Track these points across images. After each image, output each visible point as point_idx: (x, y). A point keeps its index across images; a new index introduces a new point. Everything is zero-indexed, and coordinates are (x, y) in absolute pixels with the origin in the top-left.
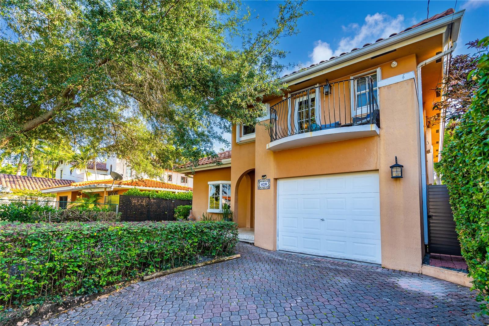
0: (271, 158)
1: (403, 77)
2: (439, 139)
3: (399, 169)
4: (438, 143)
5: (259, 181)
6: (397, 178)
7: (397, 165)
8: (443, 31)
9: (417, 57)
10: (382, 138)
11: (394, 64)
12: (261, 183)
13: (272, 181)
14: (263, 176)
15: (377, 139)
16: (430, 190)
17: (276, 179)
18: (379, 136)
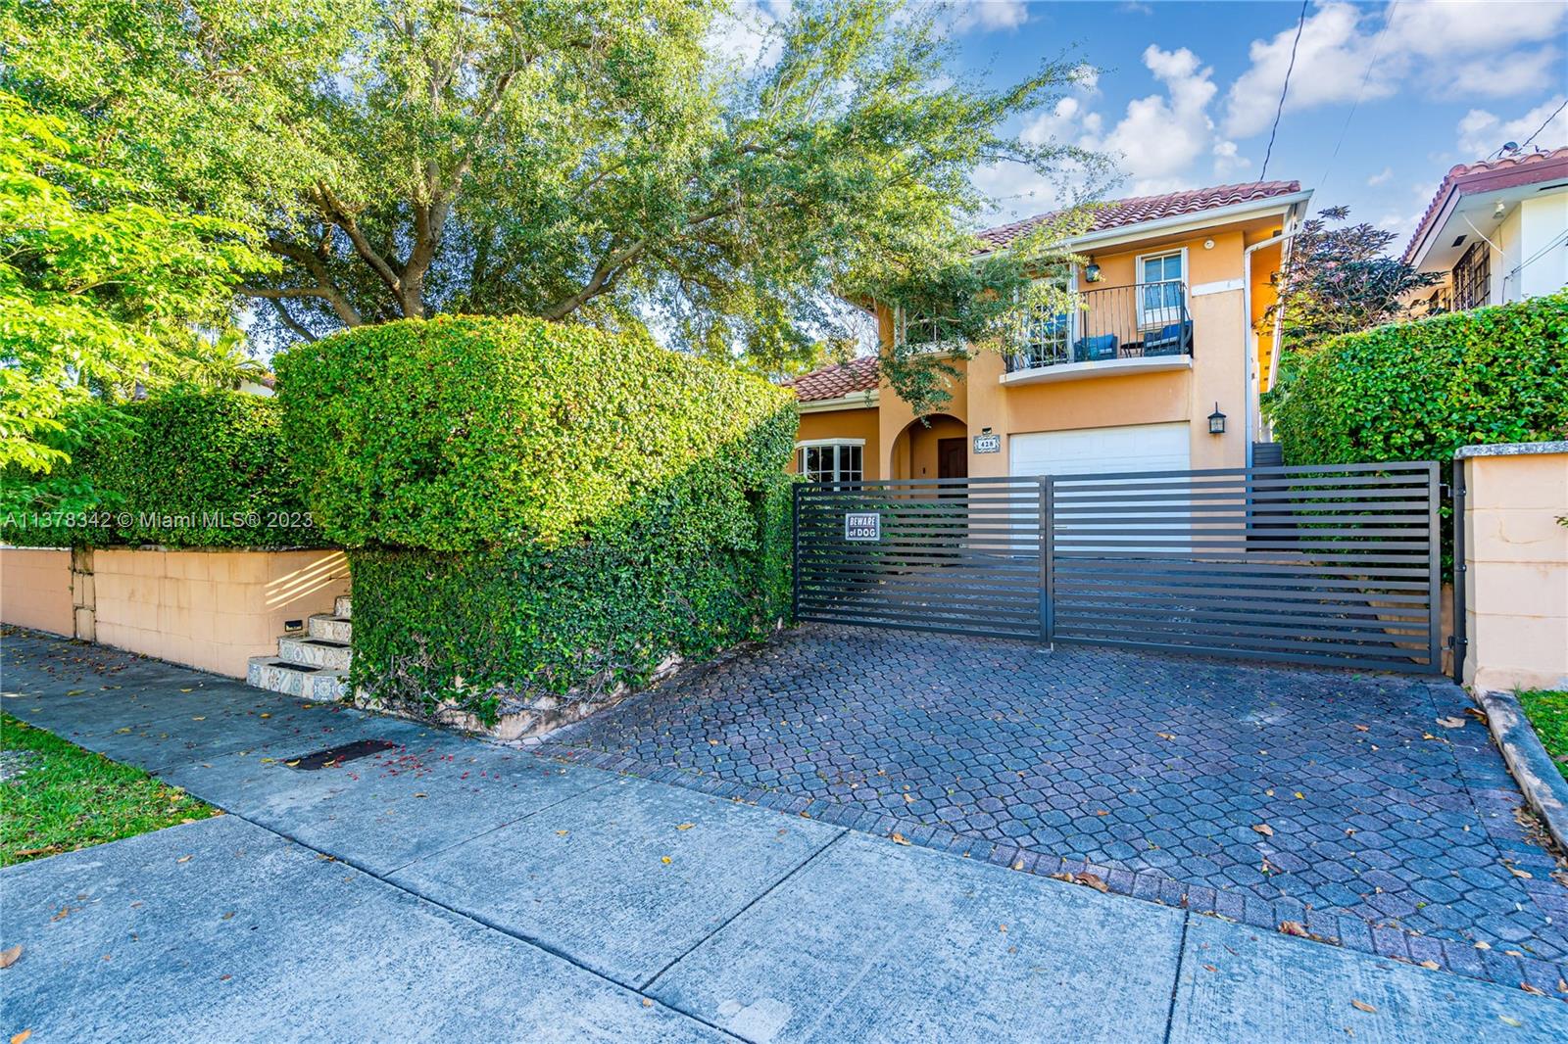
0: (1002, 398)
1: (1229, 285)
2: (1271, 347)
3: (1220, 421)
4: (1269, 353)
5: (976, 438)
6: (1216, 433)
7: (1217, 416)
8: (1285, 210)
9: (1245, 235)
10: (1195, 372)
11: (1210, 244)
12: (980, 442)
13: (1004, 437)
14: (984, 430)
15: (1187, 374)
16: (1257, 451)
17: (1009, 435)
18: (1191, 370)
